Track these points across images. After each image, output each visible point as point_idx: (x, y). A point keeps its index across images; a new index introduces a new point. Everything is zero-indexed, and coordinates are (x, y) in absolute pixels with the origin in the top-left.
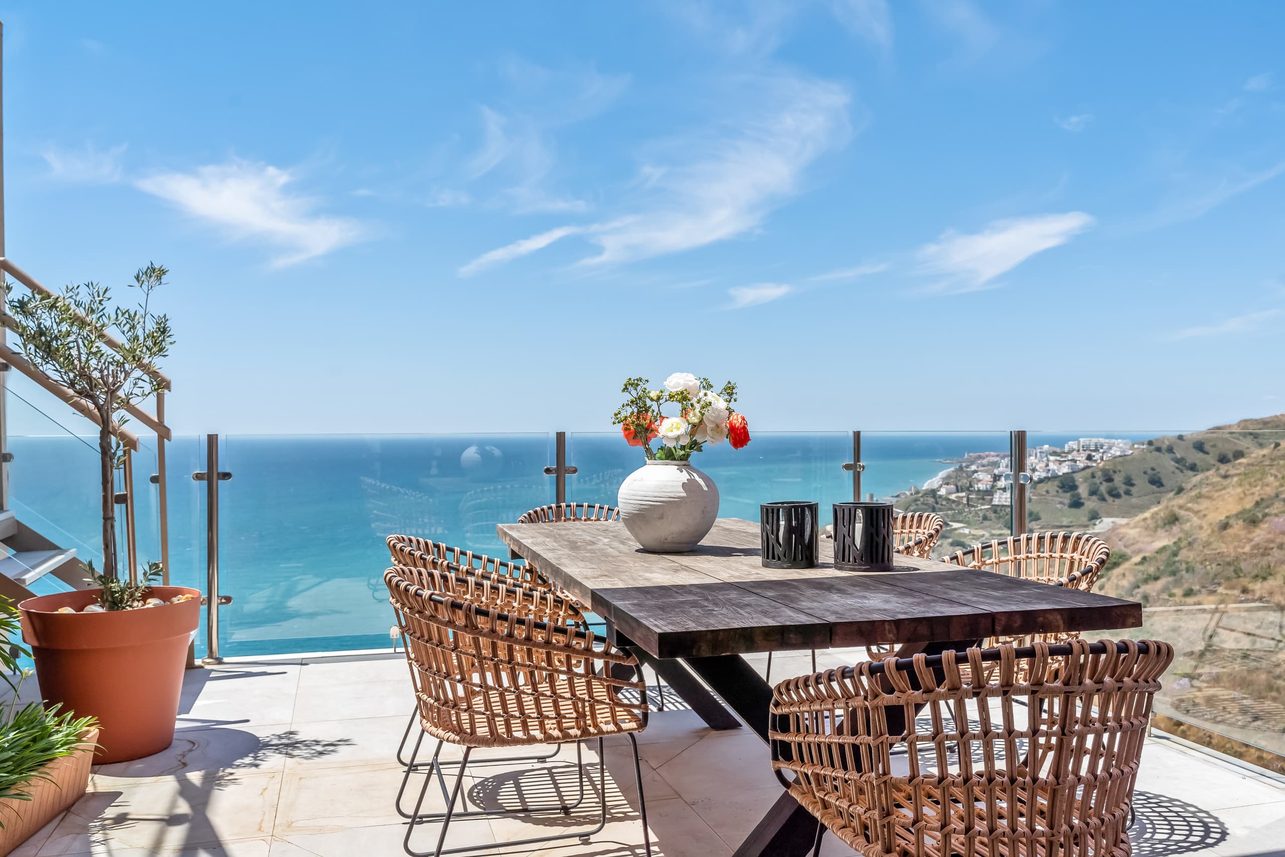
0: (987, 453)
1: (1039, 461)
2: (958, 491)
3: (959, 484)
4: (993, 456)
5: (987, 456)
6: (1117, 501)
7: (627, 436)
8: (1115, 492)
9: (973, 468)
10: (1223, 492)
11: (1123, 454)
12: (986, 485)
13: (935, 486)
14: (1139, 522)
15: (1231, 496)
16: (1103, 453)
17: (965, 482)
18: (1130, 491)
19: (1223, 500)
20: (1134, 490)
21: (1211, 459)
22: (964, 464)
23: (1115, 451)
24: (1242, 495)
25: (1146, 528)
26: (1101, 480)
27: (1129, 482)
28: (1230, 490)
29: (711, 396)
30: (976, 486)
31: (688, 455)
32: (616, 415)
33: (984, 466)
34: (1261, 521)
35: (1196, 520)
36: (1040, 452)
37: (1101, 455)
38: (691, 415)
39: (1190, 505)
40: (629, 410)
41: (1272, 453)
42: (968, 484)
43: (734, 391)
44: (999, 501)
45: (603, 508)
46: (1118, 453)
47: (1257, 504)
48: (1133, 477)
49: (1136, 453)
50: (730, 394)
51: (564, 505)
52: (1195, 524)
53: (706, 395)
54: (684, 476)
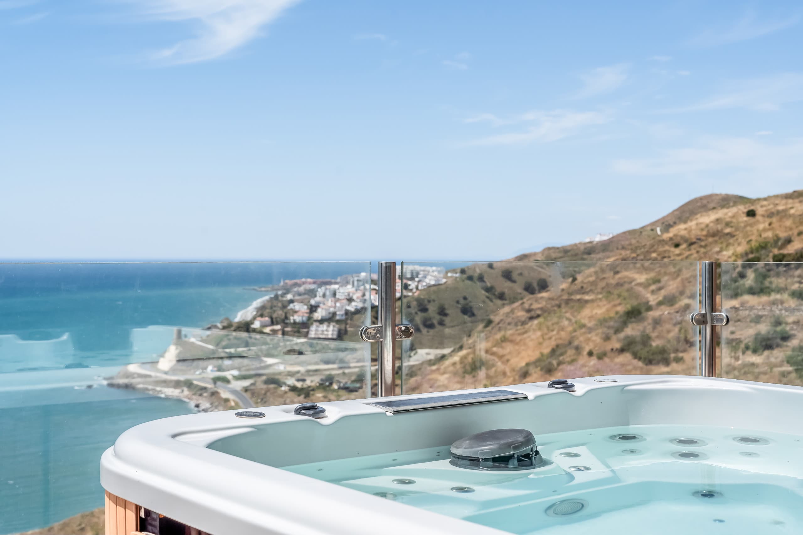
0: (303, 280)
1: (357, 290)
2: (273, 323)
3: (275, 316)
4: (310, 283)
5: (304, 283)
6: (432, 332)
8: (429, 323)
9: (289, 297)
10: (525, 336)
11: (437, 283)
12: (303, 317)
13: (249, 318)
14: (448, 366)
15: (532, 340)
16: (419, 282)
17: (279, 313)
18: (443, 321)
19: (525, 344)
20: (447, 320)
21: (518, 288)
22: (280, 293)
23: (430, 280)
24: (541, 340)
25: (455, 374)
26: (416, 310)
27: (442, 312)
28: (530, 333)
30: (292, 318)
33: (300, 295)
34: (556, 369)
35: (500, 365)
36: (358, 280)
37: (416, 284)
39: (495, 349)
41: (569, 287)
42: (284, 315)
44: (316, 334)
46: (433, 283)
47: (553, 351)
48: (446, 306)
49: (450, 281)
52: (499, 370)
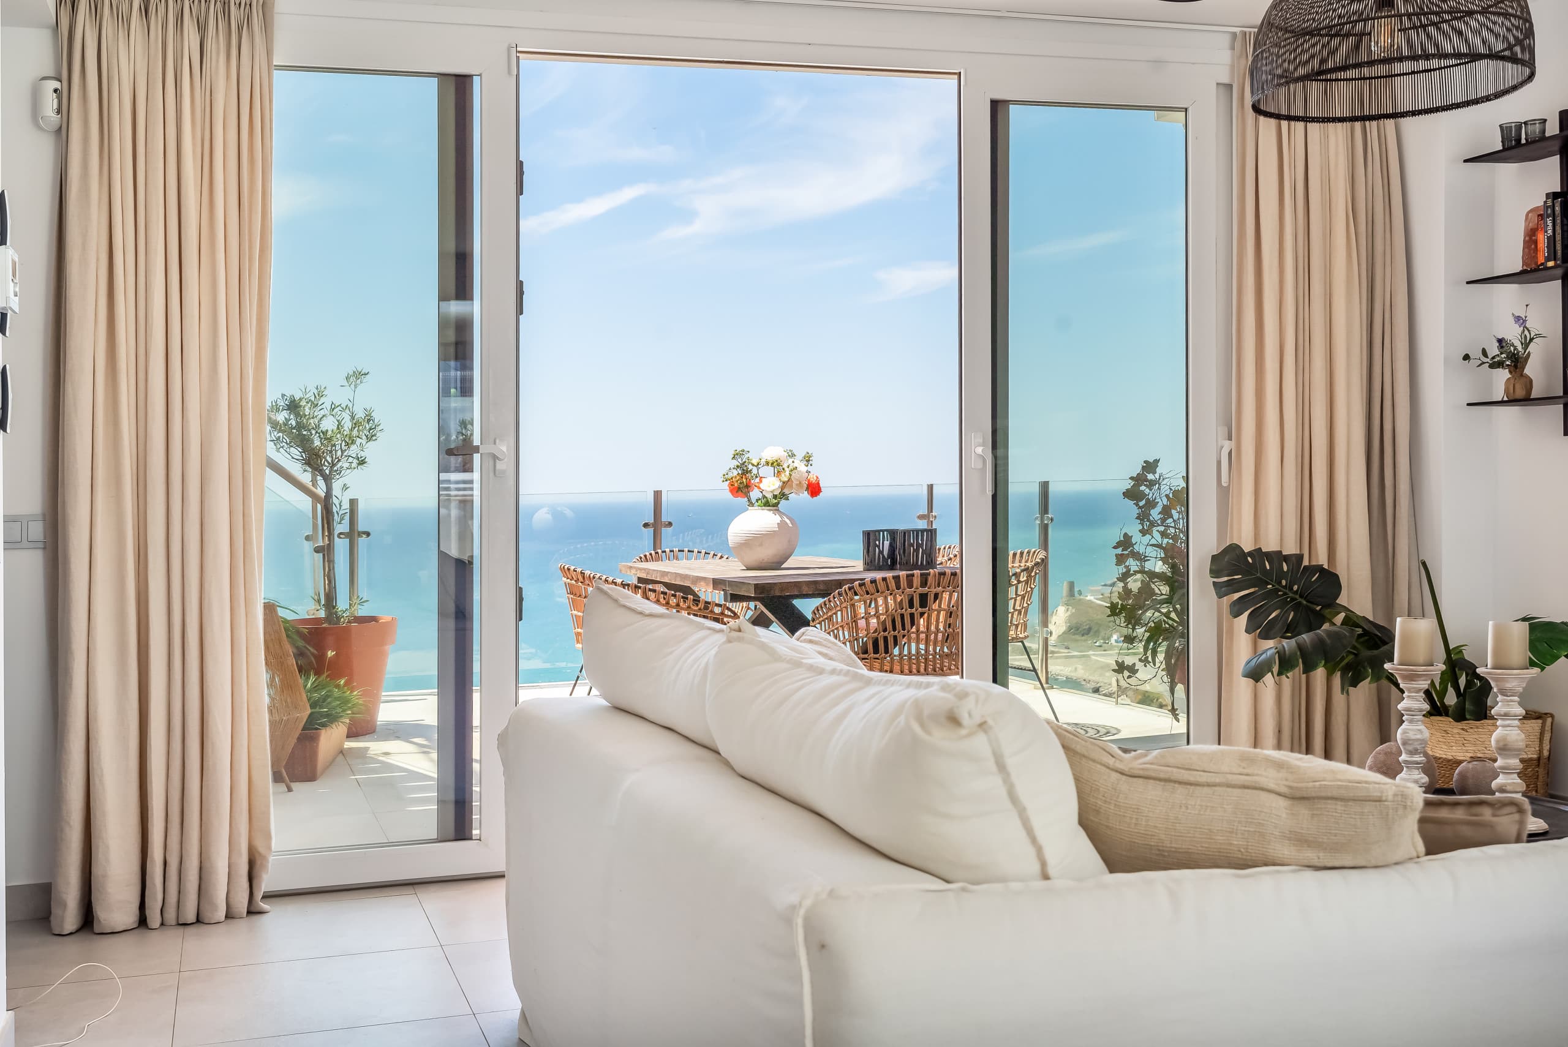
7: (731, 491)
29: (797, 463)
31: (779, 503)
32: (724, 475)
38: (783, 475)
40: (735, 473)
43: (811, 459)
45: (701, 552)
50: (808, 461)
51: (660, 551)
53: (793, 462)
54: (777, 519)
